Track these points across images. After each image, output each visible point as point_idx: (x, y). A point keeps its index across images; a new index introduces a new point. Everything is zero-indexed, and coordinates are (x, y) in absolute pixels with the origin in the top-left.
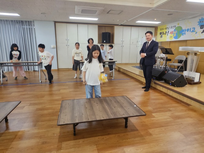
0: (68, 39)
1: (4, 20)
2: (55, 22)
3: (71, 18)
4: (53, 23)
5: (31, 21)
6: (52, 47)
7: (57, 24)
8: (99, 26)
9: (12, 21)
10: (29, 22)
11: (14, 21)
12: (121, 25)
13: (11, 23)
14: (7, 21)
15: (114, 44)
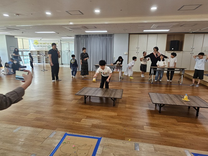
0: (139, 47)
2: (130, 34)
3: (144, 31)
4: (128, 34)
5: (112, 34)
6: (125, 54)
7: (131, 35)
8: (168, 35)
9: (99, 35)
11: (101, 35)
12: (193, 33)
14: (96, 35)
15: (182, 52)
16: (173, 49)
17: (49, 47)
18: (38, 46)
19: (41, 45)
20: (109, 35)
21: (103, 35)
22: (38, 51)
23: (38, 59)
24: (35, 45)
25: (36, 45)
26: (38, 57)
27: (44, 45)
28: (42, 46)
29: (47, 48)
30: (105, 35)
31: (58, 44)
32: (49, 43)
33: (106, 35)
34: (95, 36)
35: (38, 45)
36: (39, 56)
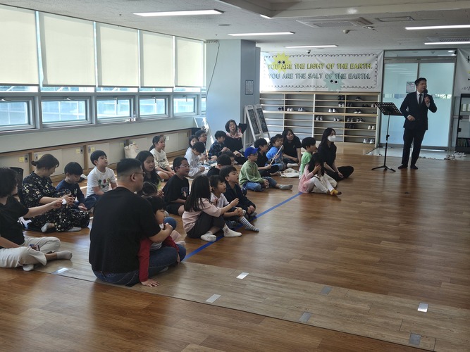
17: (334, 78)
18: (289, 76)
19: (302, 72)
22: (287, 96)
23: (286, 123)
24: (276, 71)
25: (282, 73)
26: (287, 116)
27: (314, 71)
28: (303, 76)
29: (322, 82)
31: (373, 65)
32: (332, 66)
35: (288, 71)
36: (290, 111)
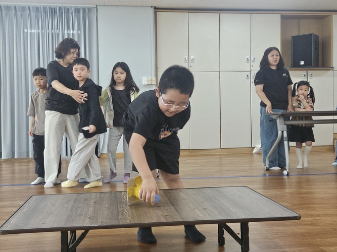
1: (15, 7)
2: (157, 9)
4: (152, 11)
5: (90, 9)
7: (160, 15)
9: (37, 9)
10: (84, 10)
11: (45, 8)
13: (33, 14)
15: (331, 72)
16: (302, 63)
20: (78, 10)
21: (51, 9)
30: (60, 8)
33: (67, 10)
34: (19, 13)
